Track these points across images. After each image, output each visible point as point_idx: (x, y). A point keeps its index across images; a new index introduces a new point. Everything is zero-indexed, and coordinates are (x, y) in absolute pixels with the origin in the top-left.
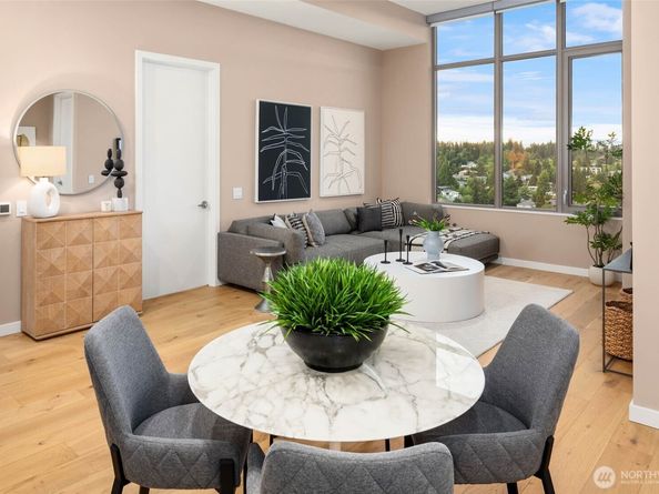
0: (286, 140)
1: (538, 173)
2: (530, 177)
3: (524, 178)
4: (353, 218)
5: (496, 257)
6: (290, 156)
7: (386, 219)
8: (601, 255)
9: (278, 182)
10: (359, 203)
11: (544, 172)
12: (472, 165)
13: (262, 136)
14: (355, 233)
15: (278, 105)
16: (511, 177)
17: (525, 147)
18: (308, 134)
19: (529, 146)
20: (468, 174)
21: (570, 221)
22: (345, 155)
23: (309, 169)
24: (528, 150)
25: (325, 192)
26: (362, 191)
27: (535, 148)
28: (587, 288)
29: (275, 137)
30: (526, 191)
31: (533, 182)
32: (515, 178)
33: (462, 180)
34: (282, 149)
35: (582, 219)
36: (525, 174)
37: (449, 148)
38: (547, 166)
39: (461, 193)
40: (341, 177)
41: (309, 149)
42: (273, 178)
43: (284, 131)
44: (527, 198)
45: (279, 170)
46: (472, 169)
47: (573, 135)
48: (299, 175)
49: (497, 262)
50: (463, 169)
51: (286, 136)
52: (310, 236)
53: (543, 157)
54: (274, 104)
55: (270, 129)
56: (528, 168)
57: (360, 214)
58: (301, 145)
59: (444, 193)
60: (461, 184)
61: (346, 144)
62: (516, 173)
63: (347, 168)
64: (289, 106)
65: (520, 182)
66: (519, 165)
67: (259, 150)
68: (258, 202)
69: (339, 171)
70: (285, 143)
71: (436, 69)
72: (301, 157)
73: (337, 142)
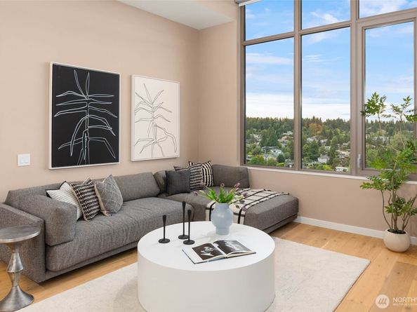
0: (88, 106)
1: (331, 138)
2: (326, 140)
3: (322, 141)
4: (162, 182)
5: (295, 216)
6: (93, 122)
7: (194, 181)
8: (396, 220)
9: (78, 148)
10: (169, 167)
11: (334, 137)
12: (290, 133)
13: (55, 101)
14: (164, 195)
15: (78, 70)
16: (314, 141)
17: (323, 121)
18: (116, 100)
19: (325, 121)
20: (287, 139)
21: (366, 186)
22: (159, 122)
23: (117, 134)
24: (325, 123)
25: (137, 156)
26: (177, 154)
27: (329, 122)
28: (383, 254)
29: (75, 102)
30: (323, 149)
31: (328, 144)
32: (317, 141)
33: (283, 142)
34: (84, 114)
35: (378, 185)
36: (323, 139)
37: (276, 122)
38: (336, 134)
39: (283, 151)
40: (155, 141)
41: (118, 115)
42: (71, 144)
43: (86, 97)
44: (324, 154)
45: (79, 135)
46: (290, 136)
47: (366, 102)
48: (104, 140)
49: (296, 221)
50: (284, 136)
51: (88, 101)
52: (102, 204)
53: (334, 128)
54: (72, 69)
55: (67, 93)
56: (324, 135)
57: (168, 177)
58: (106, 111)
59: (272, 151)
60: (283, 145)
61: (159, 111)
62: (317, 138)
63: (160, 133)
64: (92, 72)
65: (320, 144)
66: (319, 132)
67: (53, 115)
68: (51, 168)
69: (152, 136)
70: (87, 109)
71: (244, 44)
72: (107, 123)
73: (150, 109)
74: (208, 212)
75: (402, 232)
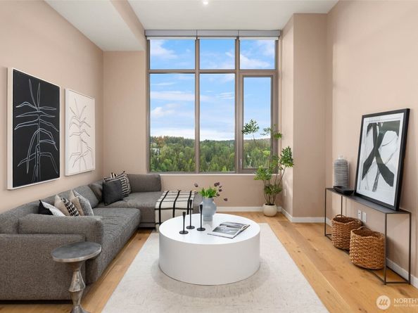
0: (39, 119)
6: (43, 136)
9: (32, 163)
13: (15, 111)
15: (32, 78)
18: (57, 113)
22: (84, 136)
23: (58, 148)
25: (70, 171)
26: (94, 167)
29: (30, 114)
34: (35, 128)
40: (82, 156)
41: (59, 130)
42: (28, 160)
43: (38, 109)
45: (33, 151)
48: (50, 155)
51: (39, 114)
55: (24, 104)
57: (105, 188)
58: (52, 125)
61: (84, 126)
67: (14, 128)
68: (12, 188)
69: (79, 151)
70: (37, 122)
71: (149, 72)
72: (52, 137)
73: (78, 123)
74: (157, 212)
75: (273, 205)
